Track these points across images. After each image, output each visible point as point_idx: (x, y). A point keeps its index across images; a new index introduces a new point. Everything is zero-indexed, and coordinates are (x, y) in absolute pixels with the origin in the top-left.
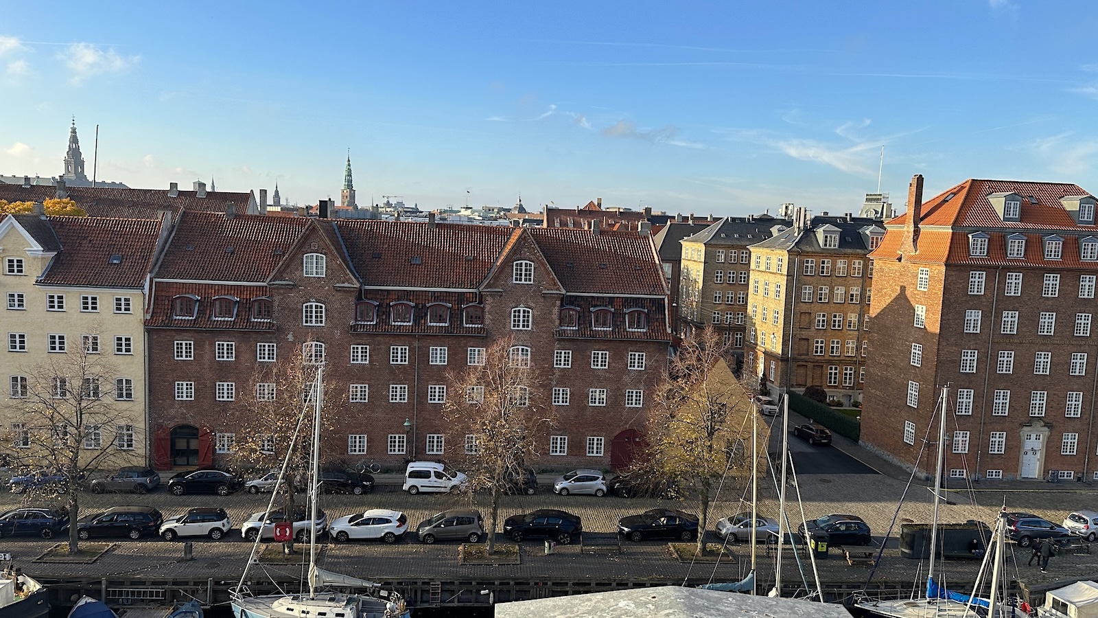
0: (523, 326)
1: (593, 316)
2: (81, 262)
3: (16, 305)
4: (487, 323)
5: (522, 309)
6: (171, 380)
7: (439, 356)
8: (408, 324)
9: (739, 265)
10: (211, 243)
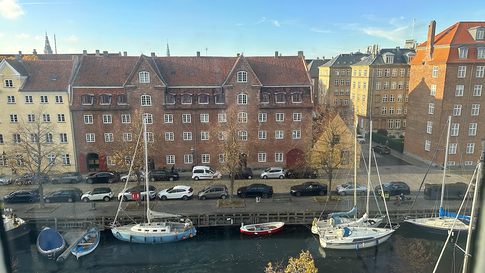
0: (243, 103)
1: (276, 97)
2: (38, 81)
3: (12, 101)
4: (226, 102)
5: (242, 95)
6: (84, 133)
7: (205, 119)
8: (190, 104)
9: (346, 76)
10: (97, 70)
